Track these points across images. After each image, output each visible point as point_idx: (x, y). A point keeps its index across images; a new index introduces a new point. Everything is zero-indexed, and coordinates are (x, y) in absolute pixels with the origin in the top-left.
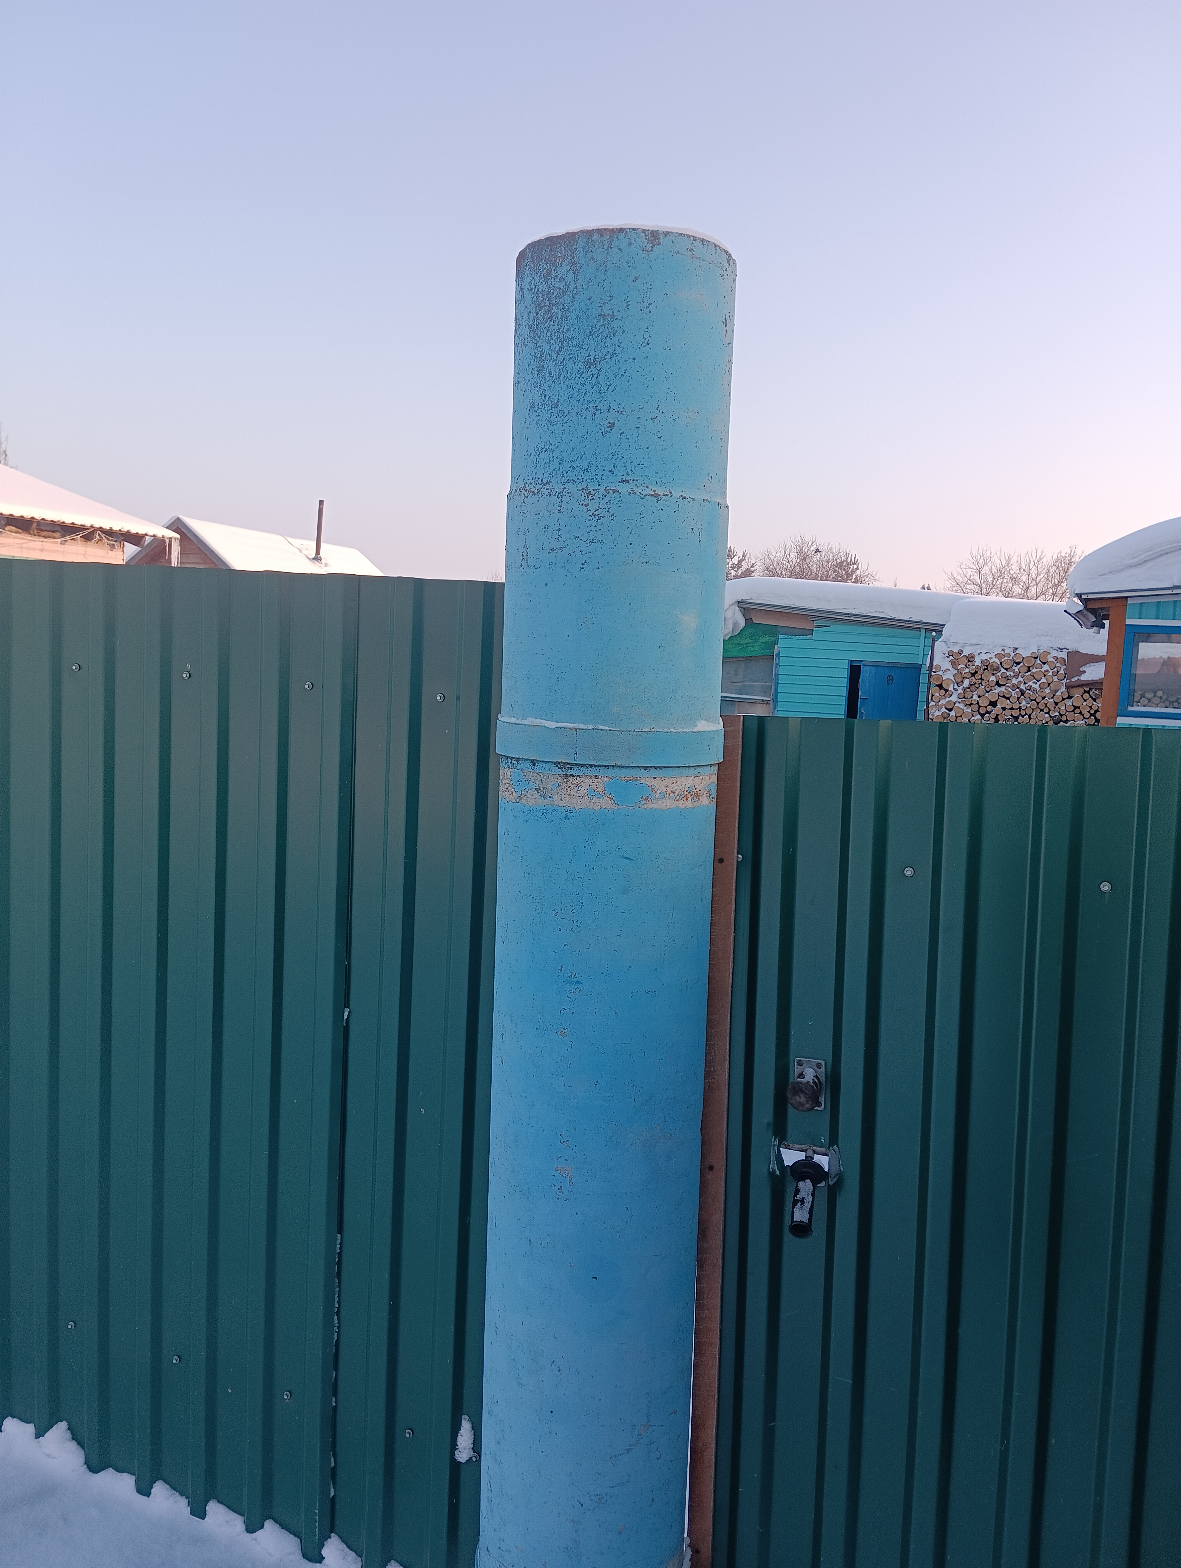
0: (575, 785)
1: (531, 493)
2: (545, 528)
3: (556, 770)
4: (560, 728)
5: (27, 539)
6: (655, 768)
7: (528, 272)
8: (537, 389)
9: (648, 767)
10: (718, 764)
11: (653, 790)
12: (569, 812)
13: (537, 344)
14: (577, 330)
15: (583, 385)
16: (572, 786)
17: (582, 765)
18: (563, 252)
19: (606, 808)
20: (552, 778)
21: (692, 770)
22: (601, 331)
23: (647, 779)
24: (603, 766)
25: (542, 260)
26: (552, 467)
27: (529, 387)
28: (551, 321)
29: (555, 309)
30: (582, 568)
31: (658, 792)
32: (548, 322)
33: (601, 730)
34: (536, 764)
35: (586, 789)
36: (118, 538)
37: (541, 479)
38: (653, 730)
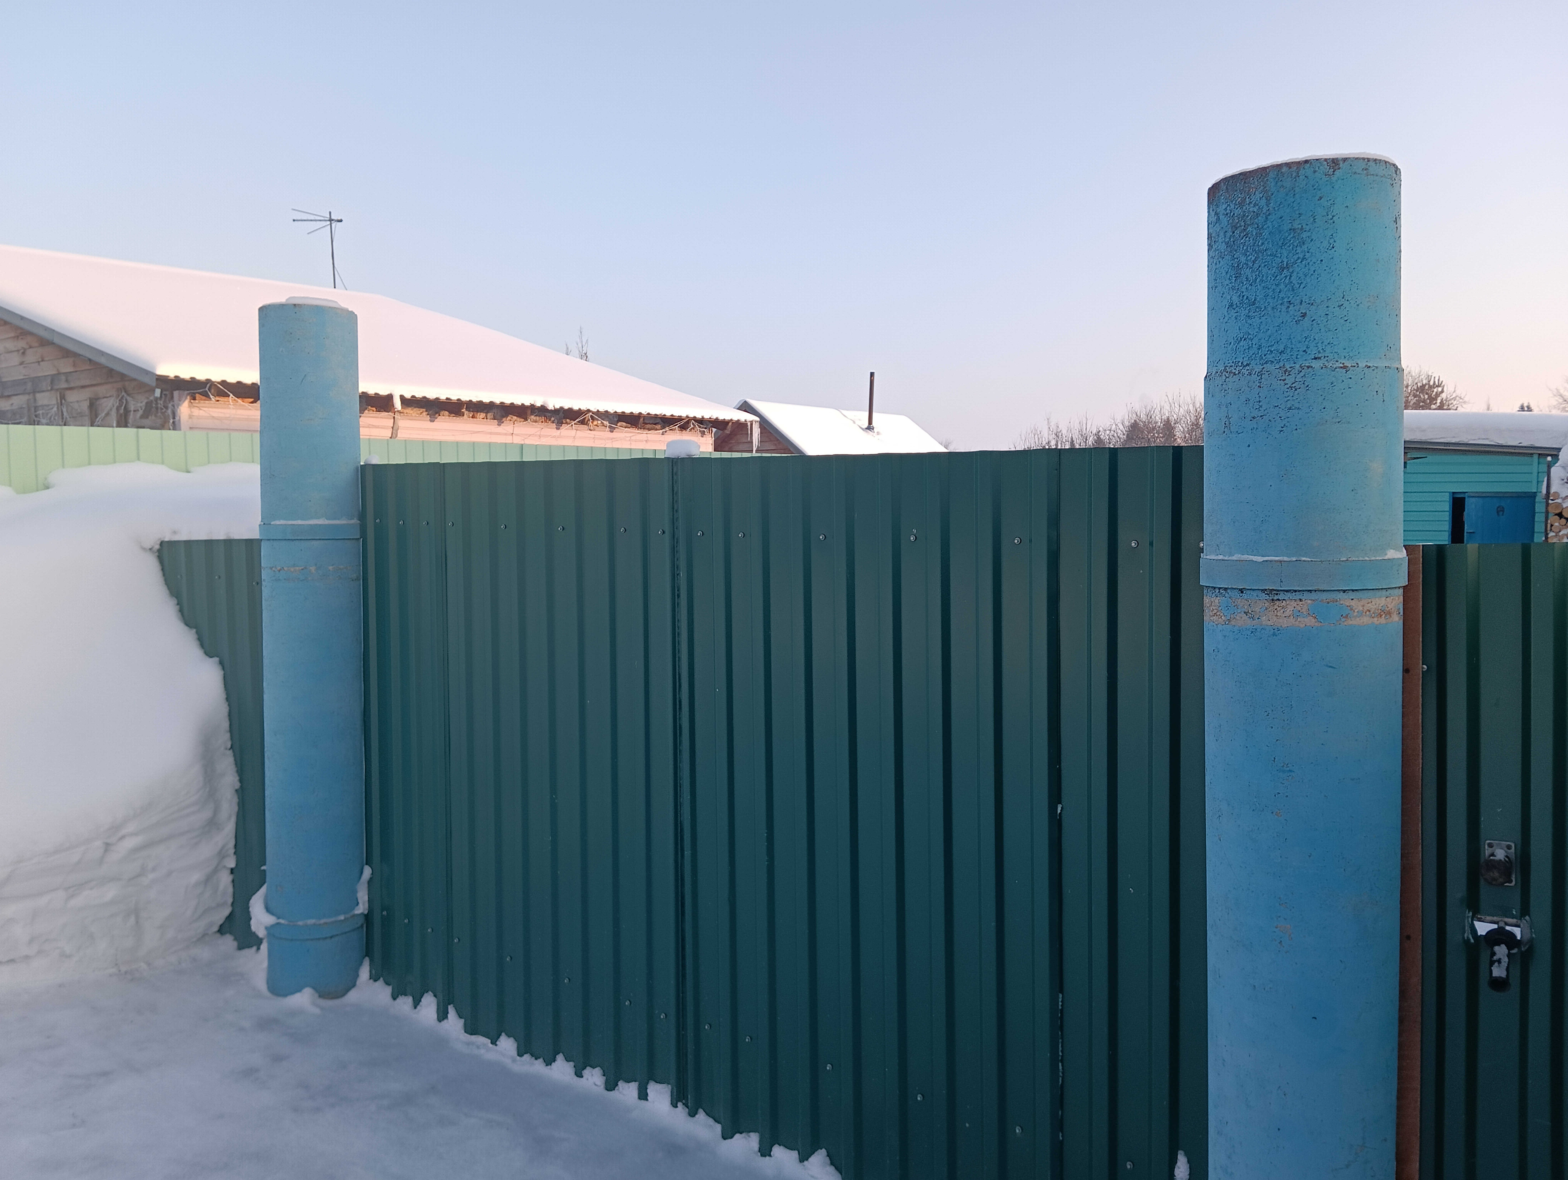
0: (1281, 608)
1: (1232, 374)
2: (1246, 401)
3: (1263, 596)
4: (1267, 561)
5: (635, 433)
6: (1353, 590)
7: (1223, 201)
8: (1235, 292)
9: (1347, 590)
10: (1404, 587)
11: (1351, 609)
12: (1276, 630)
13: (1234, 256)
14: (1270, 243)
15: (1277, 285)
16: (1279, 609)
17: (1287, 591)
18: (1257, 183)
19: (1310, 626)
20: (1260, 603)
21: (1384, 592)
22: (1292, 242)
23: (1346, 601)
24: (1306, 591)
25: (1236, 191)
26: (1251, 352)
27: (1227, 290)
28: (1247, 237)
29: (1250, 228)
30: (1282, 431)
31: (1356, 611)
32: (1244, 238)
33: (1304, 561)
34: (1244, 592)
35: (1291, 610)
36: (707, 425)
37: (1241, 362)
38: (1350, 559)
